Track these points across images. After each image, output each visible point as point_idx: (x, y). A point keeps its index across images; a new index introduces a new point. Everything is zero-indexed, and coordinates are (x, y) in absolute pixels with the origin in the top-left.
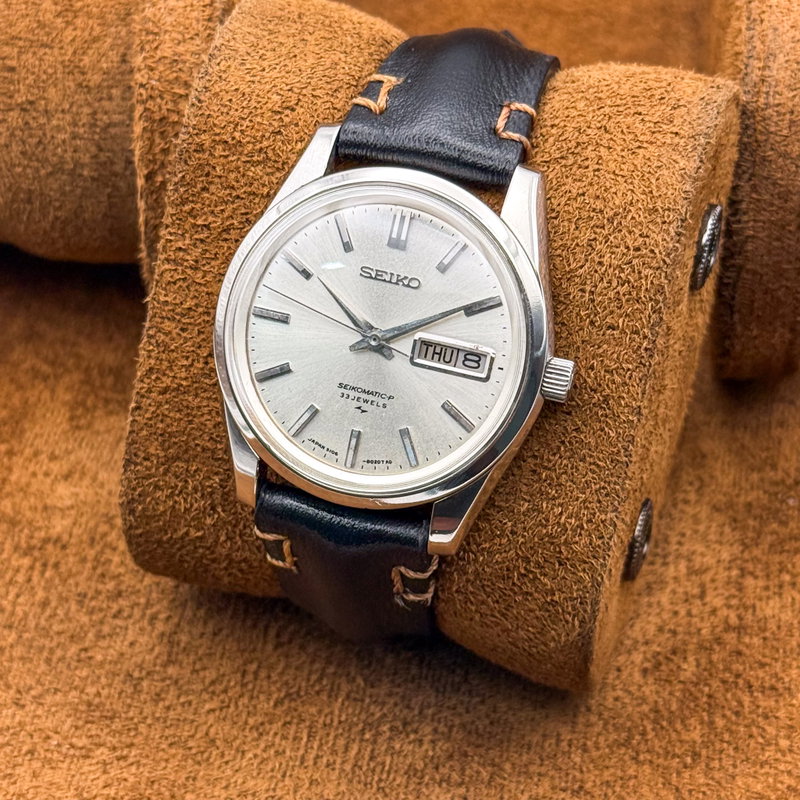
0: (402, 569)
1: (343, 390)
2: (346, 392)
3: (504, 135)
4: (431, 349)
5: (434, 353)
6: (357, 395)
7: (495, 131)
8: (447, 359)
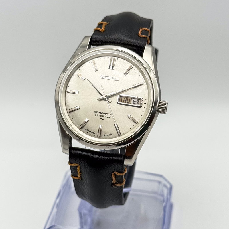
0: (116, 173)
1: (96, 113)
2: (97, 114)
3: (141, 36)
4: (123, 99)
5: (124, 100)
6: (101, 114)
7: (138, 35)
8: (128, 102)
